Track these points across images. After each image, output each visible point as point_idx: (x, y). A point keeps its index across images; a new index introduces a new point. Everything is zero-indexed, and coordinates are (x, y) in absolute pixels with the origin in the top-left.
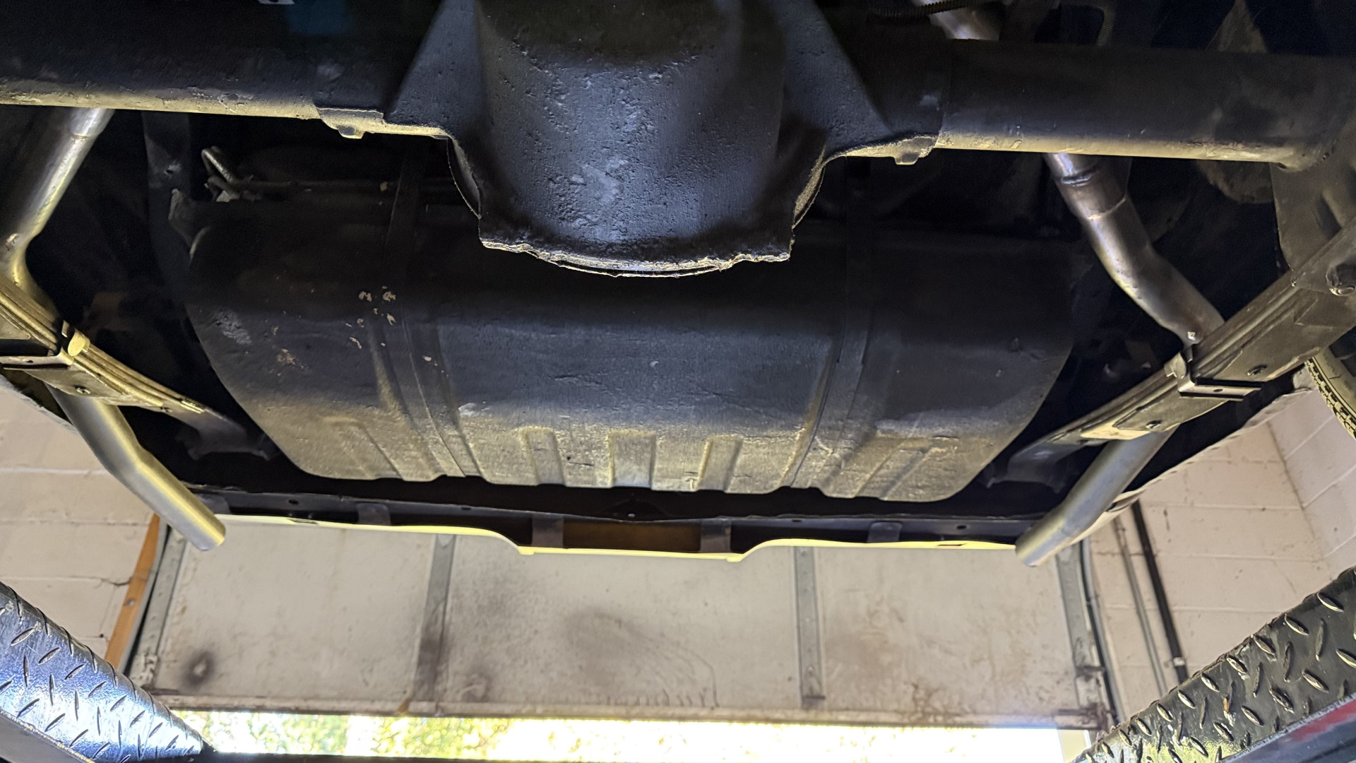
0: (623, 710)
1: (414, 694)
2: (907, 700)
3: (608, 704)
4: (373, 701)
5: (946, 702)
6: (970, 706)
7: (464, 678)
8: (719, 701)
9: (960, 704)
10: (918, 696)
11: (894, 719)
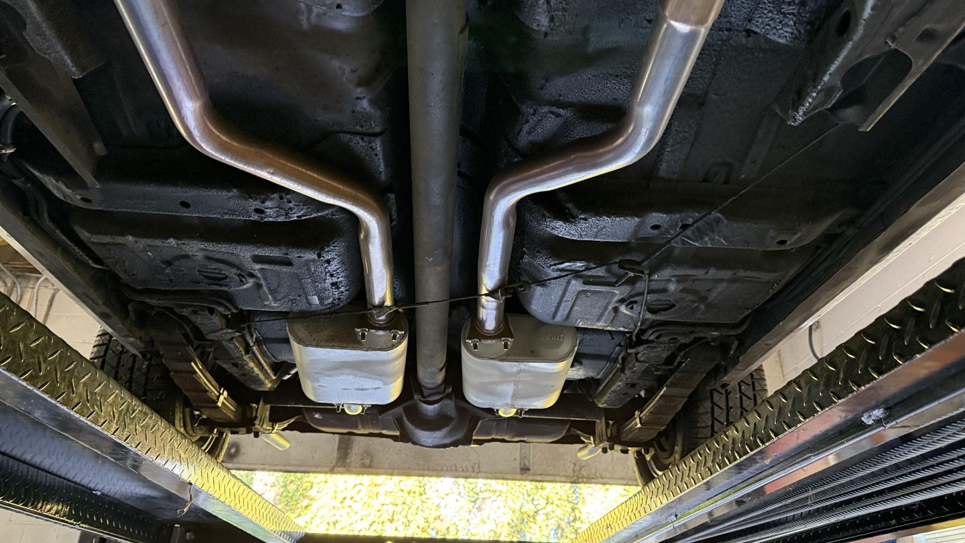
0: (435, 473)
1: (337, 463)
2: (570, 470)
3: (428, 470)
4: (317, 467)
5: (588, 472)
6: (600, 474)
7: (360, 456)
8: (481, 469)
9: (595, 473)
10: (575, 469)
11: (563, 479)
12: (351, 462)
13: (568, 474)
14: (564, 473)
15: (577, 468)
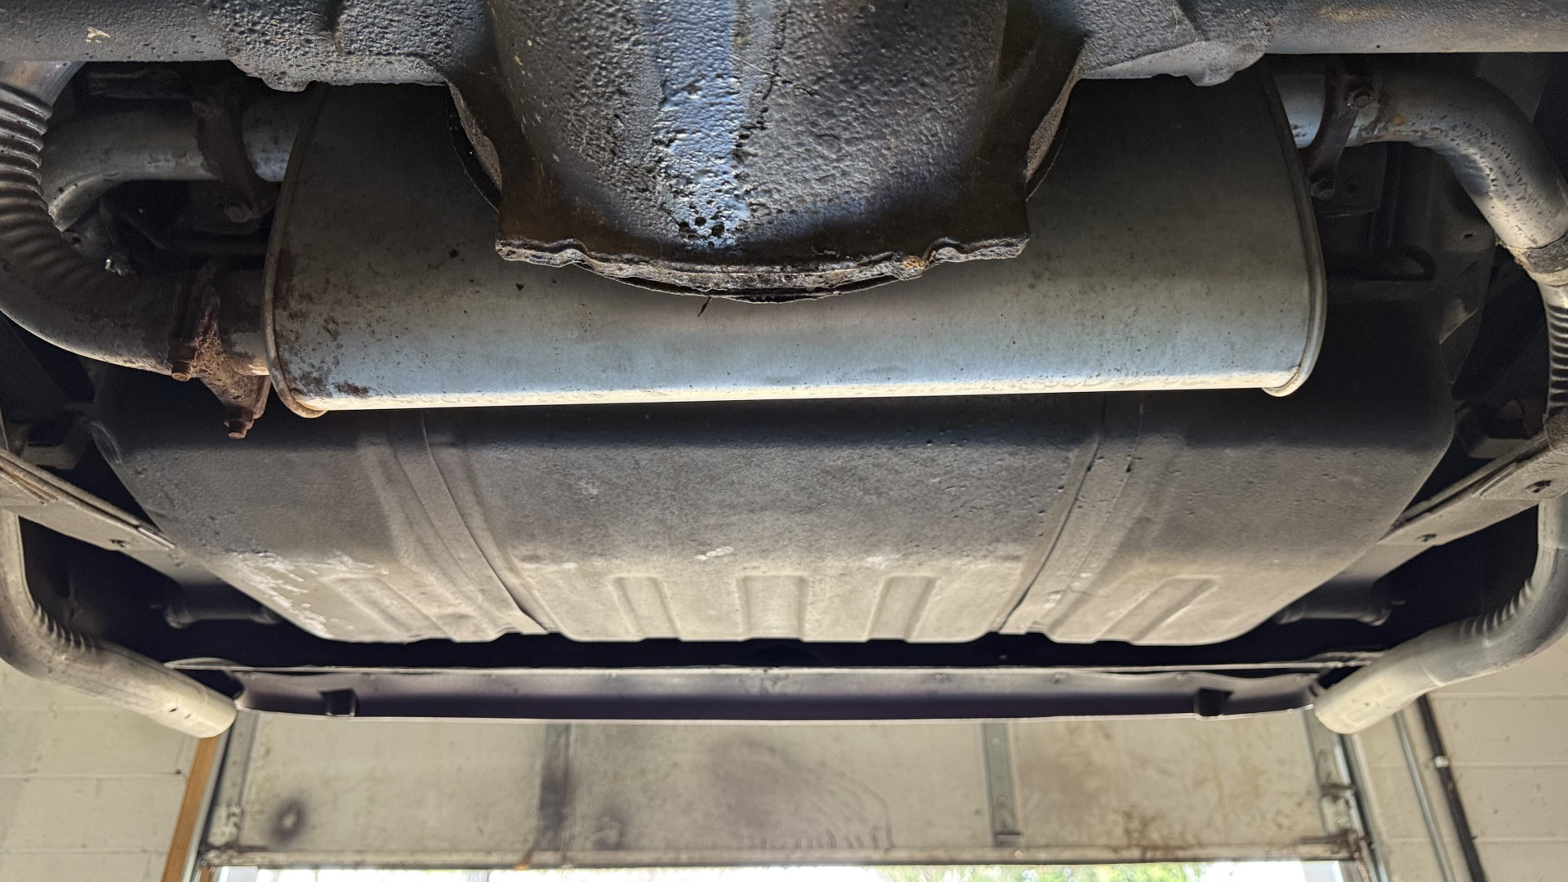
0: (780, 856)
1: (538, 842)
2: (1119, 831)
3: (763, 847)
4: (489, 852)
5: (1165, 832)
6: (1195, 837)
7: (594, 822)
8: (894, 841)
9: (1182, 834)
10: (1131, 827)
11: (1104, 855)
12: (572, 837)
13: (1114, 843)
14: (1103, 840)
15: (1135, 825)
